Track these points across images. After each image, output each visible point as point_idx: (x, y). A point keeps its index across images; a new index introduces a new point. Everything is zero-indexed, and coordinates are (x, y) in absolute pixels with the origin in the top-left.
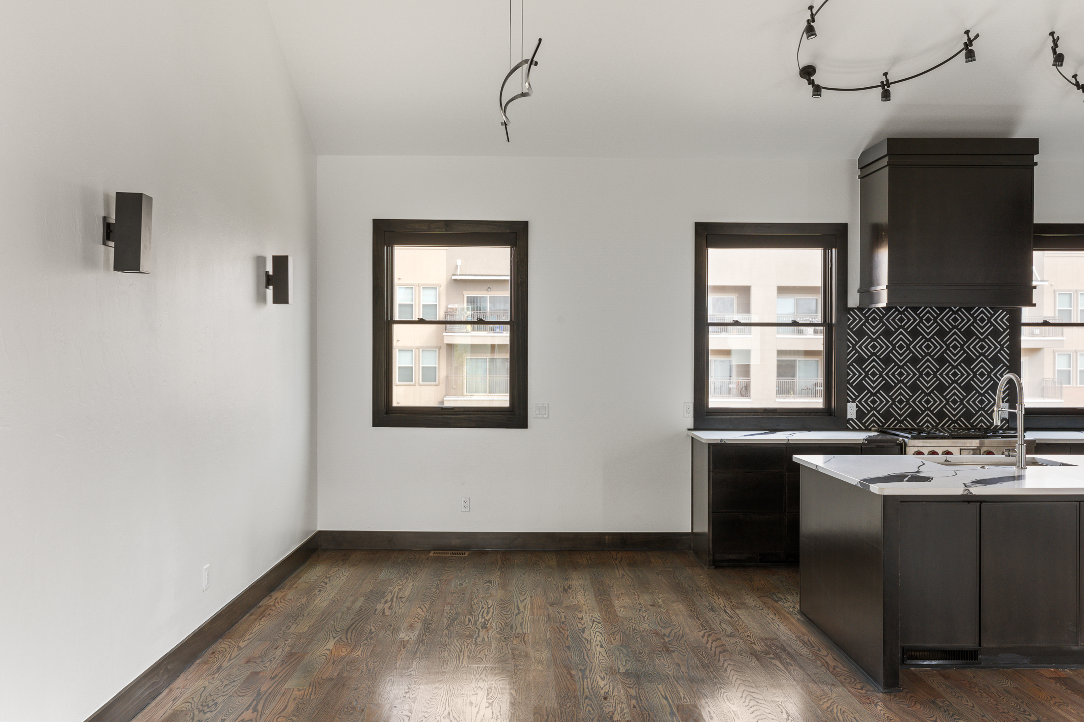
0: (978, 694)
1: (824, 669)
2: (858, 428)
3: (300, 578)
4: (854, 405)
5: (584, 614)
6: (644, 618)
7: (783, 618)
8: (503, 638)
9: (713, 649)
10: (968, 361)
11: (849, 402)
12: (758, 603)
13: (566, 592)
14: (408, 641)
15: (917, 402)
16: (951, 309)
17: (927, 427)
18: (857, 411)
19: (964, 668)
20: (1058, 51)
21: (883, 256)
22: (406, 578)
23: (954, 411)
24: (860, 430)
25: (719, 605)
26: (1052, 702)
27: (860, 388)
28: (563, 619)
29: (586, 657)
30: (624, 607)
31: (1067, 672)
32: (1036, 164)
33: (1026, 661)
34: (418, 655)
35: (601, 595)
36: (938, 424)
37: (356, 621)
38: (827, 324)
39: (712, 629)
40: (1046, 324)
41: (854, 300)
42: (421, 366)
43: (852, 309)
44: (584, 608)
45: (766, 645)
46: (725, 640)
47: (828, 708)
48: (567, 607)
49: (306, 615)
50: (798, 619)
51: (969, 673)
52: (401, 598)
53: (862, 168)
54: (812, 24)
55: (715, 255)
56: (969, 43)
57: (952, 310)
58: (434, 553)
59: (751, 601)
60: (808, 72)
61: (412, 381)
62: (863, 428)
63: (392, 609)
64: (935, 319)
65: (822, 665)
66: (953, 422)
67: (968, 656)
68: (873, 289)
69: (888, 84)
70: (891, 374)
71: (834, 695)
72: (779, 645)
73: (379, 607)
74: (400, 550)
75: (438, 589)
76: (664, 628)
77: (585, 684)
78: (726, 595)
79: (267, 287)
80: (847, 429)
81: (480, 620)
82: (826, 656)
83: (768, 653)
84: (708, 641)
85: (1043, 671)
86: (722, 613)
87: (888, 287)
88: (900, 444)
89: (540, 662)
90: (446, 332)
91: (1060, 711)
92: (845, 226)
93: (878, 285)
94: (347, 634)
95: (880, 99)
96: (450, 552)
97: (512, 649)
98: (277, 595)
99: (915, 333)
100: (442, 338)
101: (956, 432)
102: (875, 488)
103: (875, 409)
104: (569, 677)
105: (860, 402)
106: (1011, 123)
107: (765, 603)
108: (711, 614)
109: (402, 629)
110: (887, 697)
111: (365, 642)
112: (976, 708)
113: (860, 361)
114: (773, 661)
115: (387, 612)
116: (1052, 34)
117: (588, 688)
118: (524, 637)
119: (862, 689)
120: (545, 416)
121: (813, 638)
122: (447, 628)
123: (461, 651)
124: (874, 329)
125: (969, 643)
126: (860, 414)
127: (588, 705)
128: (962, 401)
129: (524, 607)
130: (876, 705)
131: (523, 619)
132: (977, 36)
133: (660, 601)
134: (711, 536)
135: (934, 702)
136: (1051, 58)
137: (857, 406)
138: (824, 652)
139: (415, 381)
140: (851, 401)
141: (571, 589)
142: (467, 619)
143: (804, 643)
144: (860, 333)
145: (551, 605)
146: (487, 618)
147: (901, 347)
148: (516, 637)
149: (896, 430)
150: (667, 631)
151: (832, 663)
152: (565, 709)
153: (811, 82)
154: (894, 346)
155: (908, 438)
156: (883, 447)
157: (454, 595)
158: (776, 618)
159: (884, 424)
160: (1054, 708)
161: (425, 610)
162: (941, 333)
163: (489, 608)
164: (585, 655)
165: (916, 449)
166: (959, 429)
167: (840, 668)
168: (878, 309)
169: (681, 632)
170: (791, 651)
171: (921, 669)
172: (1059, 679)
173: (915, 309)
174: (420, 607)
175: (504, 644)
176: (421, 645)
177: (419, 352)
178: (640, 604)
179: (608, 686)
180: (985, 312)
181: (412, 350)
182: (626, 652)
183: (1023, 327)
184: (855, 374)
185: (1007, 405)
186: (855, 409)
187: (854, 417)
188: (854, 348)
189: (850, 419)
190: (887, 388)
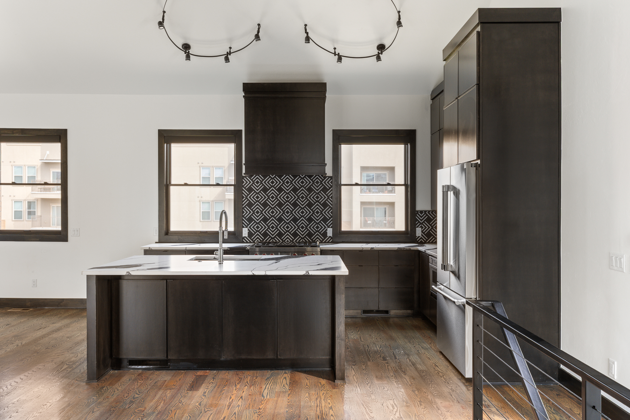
2: (249, 242)
4: (247, 229)
10: (311, 205)
11: (244, 227)
15: (282, 227)
17: (288, 241)
18: (248, 233)
23: (302, 233)
27: (250, 220)
40: (356, 184)
42: (214, 211)
43: (245, 177)
57: (301, 177)
61: (210, 219)
62: (252, 242)
64: (291, 182)
66: (303, 238)
70: (267, 212)
80: (243, 242)
90: (227, 192)
92: (241, 131)
96: (22, 309)
99: (280, 190)
100: (224, 195)
103: (258, 231)
105: (250, 227)
113: (250, 205)
120: (78, 235)
124: (257, 188)
126: (250, 234)
128: (306, 227)
137: (248, 230)
139: (211, 219)
140: (245, 227)
144: (250, 190)
147: (273, 197)
154: (269, 197)
159: (264, 240)
162: (295, 190)
177: (213, 203)
180: (319, 178)
181: (210, 202)
183: (342, 187)
184: (247, 212)
185: (331, 229)
186: (247, 231)
187: (247, 236)
188: (246, 198)
189: (244, 237)
190: (265, 220)
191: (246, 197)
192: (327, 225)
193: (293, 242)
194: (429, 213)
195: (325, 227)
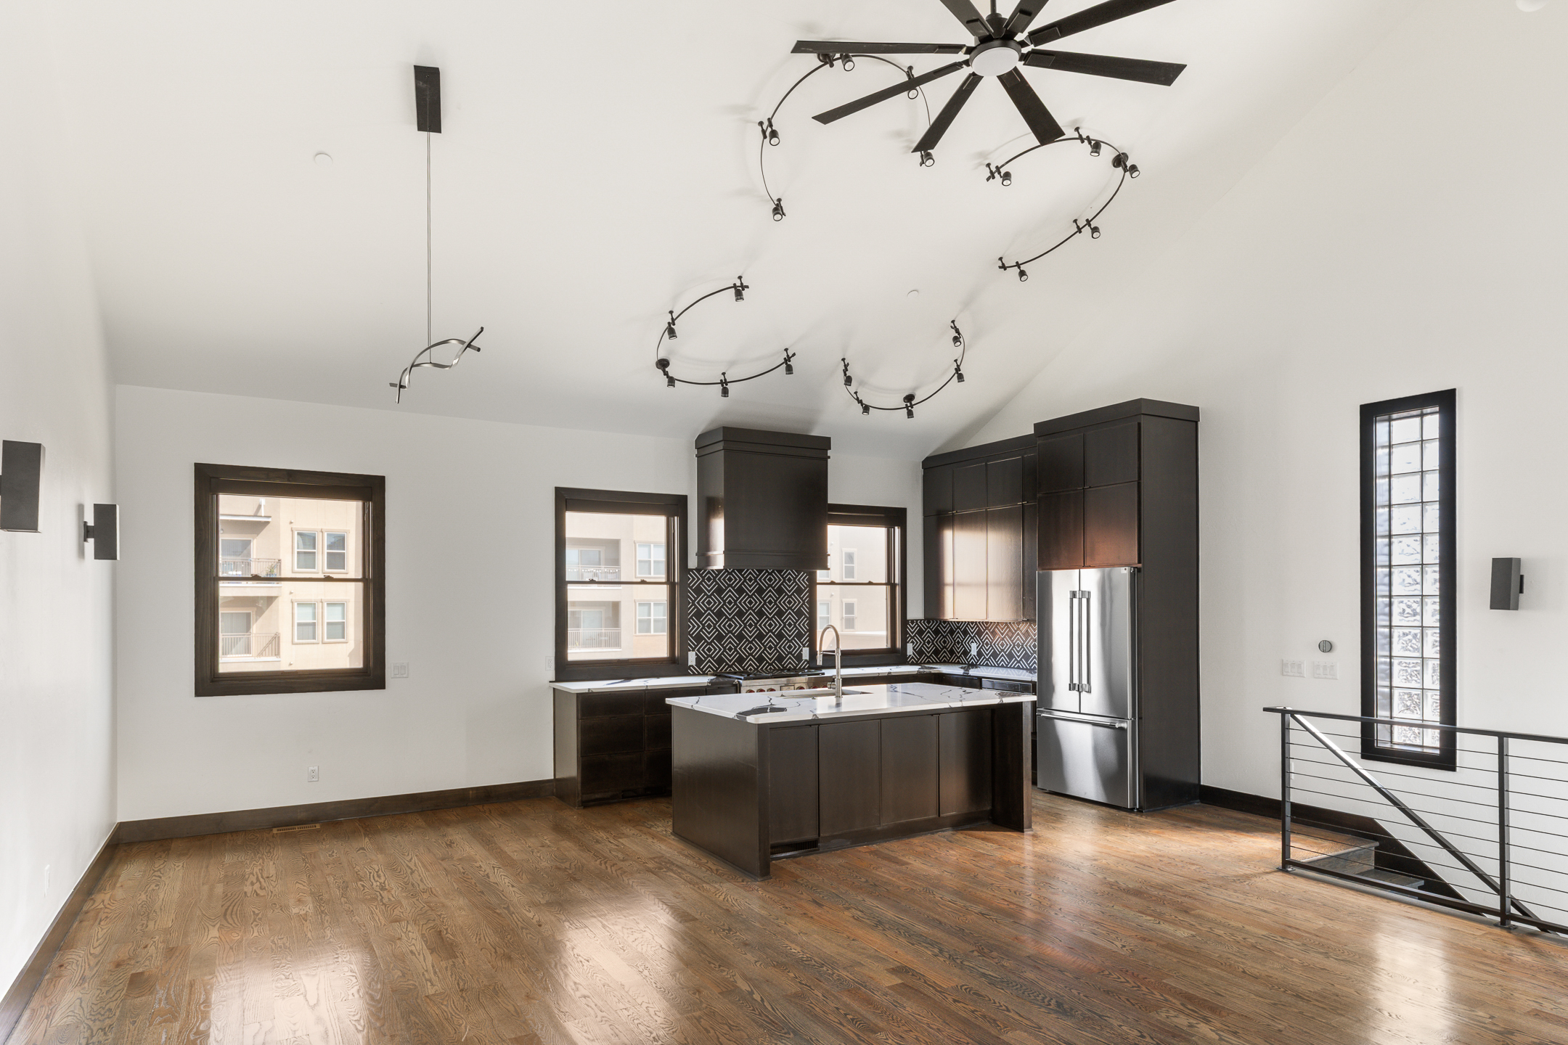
0: (824, 871)
1: (708, 872)
2: (697, 674)
3: (119, 876)
4: (694, 653)
5: (480, 863)
6: (540, 857)
7: (661, 840)
8: (410, 895)
9: (614, 872)
10: (780, 614)
11: (690, 650)
12: (634, 831)
13: (451, 846)
14: (306, 914)
15: (743, 648)
16: (767, 571)
17: (751, 669)
18: (696, 659)
19: (807, 855)
20: (848, 374)
21: (718, 526)
22: (260, 858)
23: (770, 656)
24: (699, 674)
25: (602, 837)
26: (872, 868)
27: (699, 638)
28: (462, 870)
29: (503, 898)
30: (516, 851)
31: (875, 847)
32: (829, 457)
33: (849, 843)
34: (326, 924)
35: (488, 845)
36: (758, 667)
37: (229, 906)
38: (670, 582)
39: (605, 858)
40: (833, 583)
41: (693, 562)
43: (692, 570)
44: (478, 857)
45: (656, 862)
46: (621, 864)
47: (724, 899)
48: (460, 860)
49: (158, 910)
50: (674, 839)
51: (812, 857)
52: (268, 877)
53: (698, 448)
54: (672, 326)
55: (572, 518)
56: (787, 359)
58: (278, 830)
59: (628, 830)
60: (663, 364)
62: (702, 673)
63: (265, 888)
64: (755, 579)
65: (707, 870)
66: (770, 664)
67: (810, 846)
68: (710, 553)
69: (726, 383)
70: (722, 626)
71: (725, 889)
72: (667, 861)
73: (248, 889)
74: (231, 832)
75: (306, 863)
76: (563, 863)
77: (515, 918)
78: (603, 828)
79: (85, 540)
80: (688, 675)
81: (375, 884)
82: (707, 863)
83: (660, 868)
84: (607, 867)
85: (860, 848)
86: (607, 843)
87: (724, 552)
88: (736, 685)
89: (461, 909)
91: (878, 873)
92: (685, 497)
93: (715, 550)
94: (226, 920)
95: (721, 394)
96: (296, 827)
97: (426, 903)
98: (99, 897)
99: (740, 591)
101: (772, 672)
102: (751, 719)
103: (710, 656)
104: (495, 915)
105: (698, 650)
106: (811, 423)
107: (640, 831)
108: (598, 846)
109: (290, 904)
110: (763, 884)
111: (255, 923)
112: (826, 880)
113: (699, 615)
114: (668, 873)
115: (261, 893)
116: (843, 360)
117: (519, 921)
118: (431, 891)
119: (743, 881)
120: (404, 676)
121: (692, 851)
122: (342, 896)
123: (373, 914)
124: (709, 587)
125: (810, 836)
126: (699, 661)
127: (527, 934)
128: (775, 647)
129: (415, 866)
130: (757, 891)
131: (420, 876)
132: (794, 355)
133: (547, 842)
134: (579, 779)
135: (796, 882)
136: (842, 379)
137: (696, 654)
138: (704, 861)
141: (454, 843)
142: (360, 886)
143: (686, 856)
144: (698, 591)
145: (442, 860)
146: (382, 880)
147: (730, 603)
148: (423, 892)
149: (728, 673)
150: (567, 865)
151: (714, 868)
152: (508, 941)
153: (666, 374)
154: (724, 602)
155: (741, 679)
156: (722, 688)
157: (330, 866)
158: (655, 841)
159: (717, 669)
160: (874, 871)
161: (305, 884)
162: (760, 591)
163: (377, 872)
164: (502, 896)
165: (748, 688)
166: (774, 670)
167: (722, 870)
168: (712, 570)
169: (579, 864)
170: (679, 864)
171: (780, 861)
172: (871, 852)
173: (740, 571)
174: (297, 882)
175: (414, 900)
176: (323, 916)
178: (530, 847)
179: (537, 916)
180: (791, 573)
182: (539, 888)
183: (818, 586)
184: (694, 626)
185: (808, 648)
186: (695, 657)
187: (694, 664)
188: (693, 604)
189: (690, 666)
190: (720, 638)
191: (693, 602)
192: (802, 643)
193: (758, 671)
194: (920, 622)
195: (800, 647)
